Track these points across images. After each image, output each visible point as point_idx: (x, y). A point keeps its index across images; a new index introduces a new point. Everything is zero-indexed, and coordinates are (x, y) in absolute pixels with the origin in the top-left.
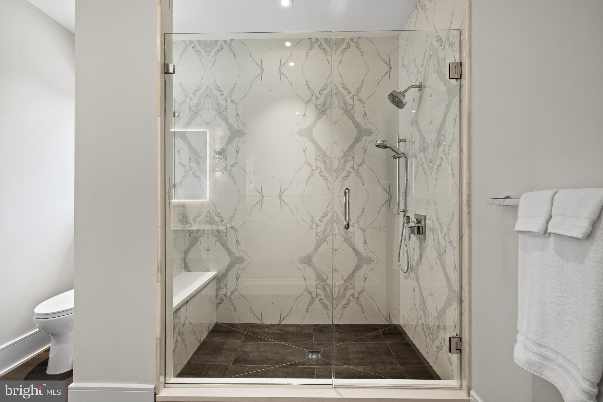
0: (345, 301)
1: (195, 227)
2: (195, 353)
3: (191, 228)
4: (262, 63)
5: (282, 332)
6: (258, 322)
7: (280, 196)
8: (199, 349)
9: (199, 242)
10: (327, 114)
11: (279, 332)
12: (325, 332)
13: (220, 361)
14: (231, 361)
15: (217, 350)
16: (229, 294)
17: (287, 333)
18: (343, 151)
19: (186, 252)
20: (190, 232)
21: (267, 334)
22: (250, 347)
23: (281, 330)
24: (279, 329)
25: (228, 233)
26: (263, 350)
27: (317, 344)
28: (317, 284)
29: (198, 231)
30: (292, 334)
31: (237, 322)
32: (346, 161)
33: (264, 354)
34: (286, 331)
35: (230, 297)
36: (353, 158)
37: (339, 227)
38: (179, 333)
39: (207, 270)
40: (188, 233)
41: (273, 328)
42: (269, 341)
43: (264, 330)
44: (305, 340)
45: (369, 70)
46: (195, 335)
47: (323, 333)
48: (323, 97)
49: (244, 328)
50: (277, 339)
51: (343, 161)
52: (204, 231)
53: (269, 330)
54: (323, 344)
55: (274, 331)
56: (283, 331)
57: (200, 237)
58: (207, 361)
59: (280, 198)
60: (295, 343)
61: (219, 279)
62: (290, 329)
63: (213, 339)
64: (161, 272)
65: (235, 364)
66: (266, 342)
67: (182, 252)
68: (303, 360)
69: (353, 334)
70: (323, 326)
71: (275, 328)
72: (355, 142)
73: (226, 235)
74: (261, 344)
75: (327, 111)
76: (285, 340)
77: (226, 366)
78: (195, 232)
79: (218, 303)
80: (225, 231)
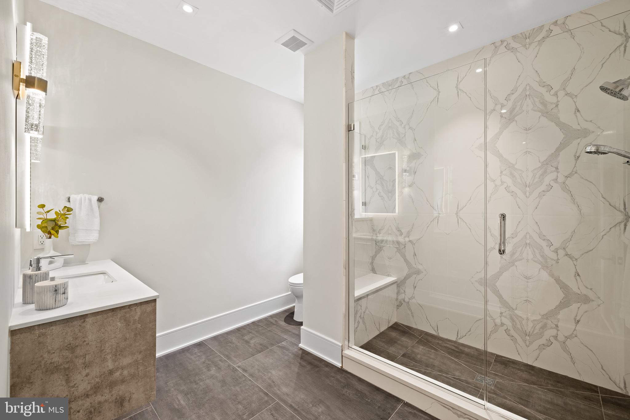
0: (543, 341)
1: (380, 238)
2: (375, 338)
3: (377, 238)
4: (439, 86)
5: (456, 350)
6: (434, 333)
7: (457, 214)
8: (378, 336)
9: (383, 251)
10: (516, 121)
11: (453, 348)
12: (510, 367)
13: (392, 350)
14: (400, 353)
15: (392, 342)
16: (407, 300)
17: (462, 352)
18: (539, 162)
19: (373, 258)
20: (376, 242)
21: (441, 346)
22: (421, 350)
23: (456, 347)
24: (454, 346)
25: (406, 245)
26: (432, 356)
27: (493, 373)
28: (502, 312)
29: (382, 241)
30: (467, 354)
31: (414, 326)
32: (545, 172)
33: (431, 360)
34: (461, 350)
35: (408, 303)
36: (557, 168)
37: (534, 252)
38: (360, 316)
39: (388, 276)
40: (374, 243)
41: (448, 343)
42: (440, 352)
43: (439, 341)
44: (479, 365)
45: (584, 52)
46: (375, 323)
47: (506, 366)
48: (510, 104)
49: (419, 334)
50: (449, 353)
51: (540, 172)
52: (387, 241)
53: (443, 343)
54: (501, 376)
55: (448, 345)
56: (458, 349)
57: (384, 246)
58: (382, 347)
59: (457, 216)
60: (467, 363)
61: (399, 284)
62: (466, 350)
63: (391, 333)
64: (345, 269)
65: (403, 357)
66: (437, 351)
67: (370, 257)
68: (470, 380)
69: (549, 382)
70: (510, 360)
71: (450, 343)
72: (559, 150)
73: (405, 247)
74: (431, 351)
75: (516, 119)
76: (456, 357)
77: (395, 355)
78: (380, 242)
79: (398, 305)
80: (404, 244)
